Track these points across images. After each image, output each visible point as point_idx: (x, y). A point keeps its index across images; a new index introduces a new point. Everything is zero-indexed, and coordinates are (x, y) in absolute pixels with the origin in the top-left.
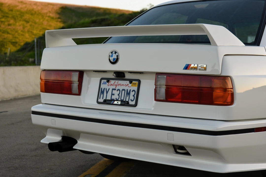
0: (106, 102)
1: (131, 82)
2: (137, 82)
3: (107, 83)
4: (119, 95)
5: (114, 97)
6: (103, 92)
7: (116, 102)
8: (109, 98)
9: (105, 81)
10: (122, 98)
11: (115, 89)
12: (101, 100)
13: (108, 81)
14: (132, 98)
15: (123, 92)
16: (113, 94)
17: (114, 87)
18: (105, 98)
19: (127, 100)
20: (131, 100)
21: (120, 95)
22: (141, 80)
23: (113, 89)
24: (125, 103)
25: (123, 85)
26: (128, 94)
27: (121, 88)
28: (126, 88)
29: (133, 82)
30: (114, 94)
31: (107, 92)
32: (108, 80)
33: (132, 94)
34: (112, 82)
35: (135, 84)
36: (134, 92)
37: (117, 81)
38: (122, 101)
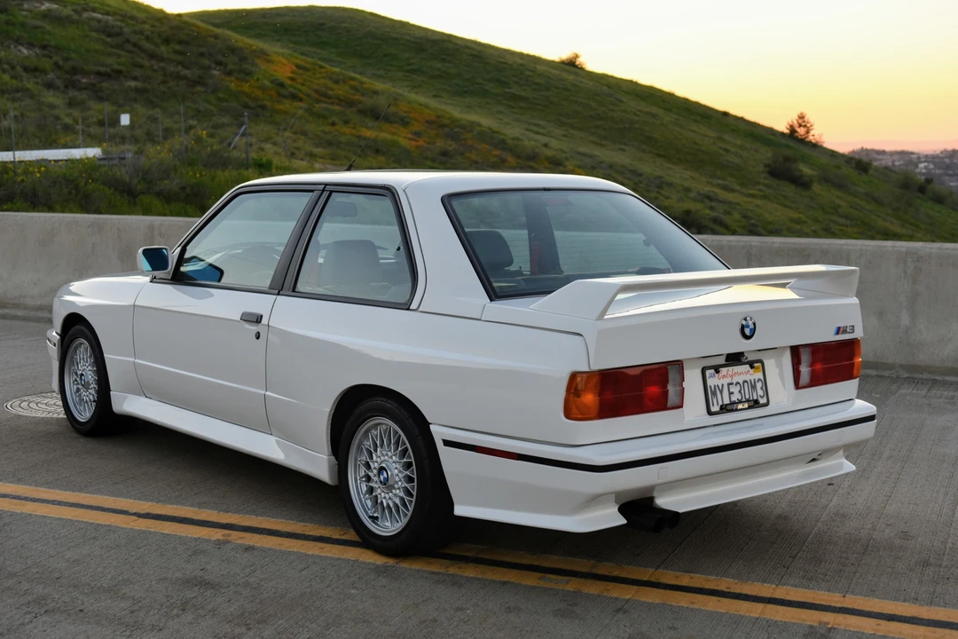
0: (725, 409)
1: (752, 367)
2: (759, 364)
3: (716, 375)
4: (740, 392)
5: (734, 398)
6: (714, 393)
7: (740, 406)
8: (727, 401)
9: (713, 371)
10: (747, 397)
11: (732, 384)
12: (715, 408)
13: (717, 372)
14: (760, 392)
15: (746, 384)
16: (731, 393)
17: (729, 380)
18: (720, 403)
19: (755, 398)
20: (762, 397)
21: (742, 392)
22: (765, 362)
23: (729, 384)
24: (755, 404)
25: (741, 373)
26: (754, 387)
27: (740, 379)
28: (748, 378)
29: (755, 365)
30: (733, 393)
31: (721, 392)
32: (717, 369)
33: (759, 385)
34: (724, 371)
35: (758, 368)
36: (760, 383)
37: (730, 368)
38: (748, 401)
